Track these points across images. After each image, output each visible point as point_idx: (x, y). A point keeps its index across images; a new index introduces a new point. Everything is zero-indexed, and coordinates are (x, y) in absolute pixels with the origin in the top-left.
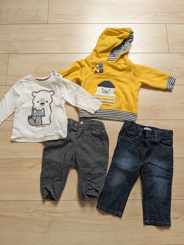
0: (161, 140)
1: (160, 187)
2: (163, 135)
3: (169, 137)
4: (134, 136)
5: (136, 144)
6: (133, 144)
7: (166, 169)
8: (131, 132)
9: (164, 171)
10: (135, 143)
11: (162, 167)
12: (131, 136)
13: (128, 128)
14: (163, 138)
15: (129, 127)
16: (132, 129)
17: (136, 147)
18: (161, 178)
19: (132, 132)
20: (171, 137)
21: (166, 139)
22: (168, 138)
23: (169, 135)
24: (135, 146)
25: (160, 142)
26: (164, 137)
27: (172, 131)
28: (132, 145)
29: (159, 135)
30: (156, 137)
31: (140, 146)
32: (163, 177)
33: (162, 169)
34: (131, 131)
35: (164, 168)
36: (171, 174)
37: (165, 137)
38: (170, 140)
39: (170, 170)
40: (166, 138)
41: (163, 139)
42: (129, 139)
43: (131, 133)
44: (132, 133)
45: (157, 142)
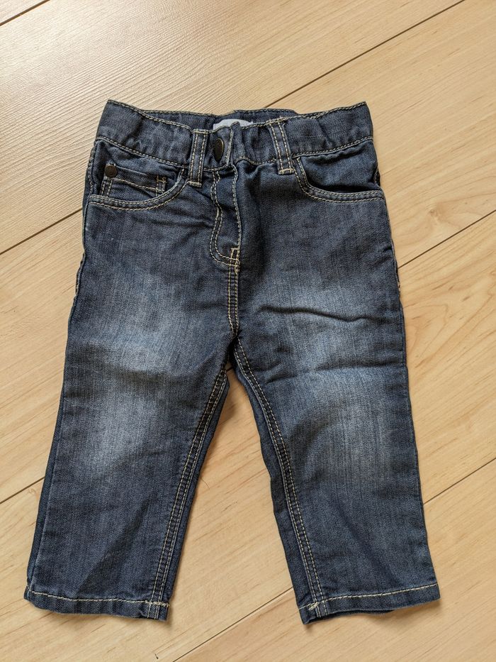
0: (313, 167)
1: (348, 418)
2: (320, 135)
3: (350, 140)
4: (167, 177)
5: (186, 220)
6: (171, 224)
7: (365, 317)
8: (145, 163)
9: (358, 328)
10: (177, 219)
11: (341, 314)
12: (149, 184)
13: (124, 143)
14: (322, 154)
15: (129, 137)
16: (149, 142)
17: (189, 235)
18: (345, 370)
19: (152, 161)
20: (365, 141)
21: (342, 157)
22: (350, 148)
23: (353, 132)
24: (181, 233)
25: (312, 180)
26: (324, 147)
27: (363, 106)
28: (165, 231)
29: (296, 142)
30: (284, 157)
31: (207, 227)
32: (354, 363)
33: (346, 319)
34: (145, 158)
35: (354, 314)
36: (397, 336)
37: (335, 146)
38: (363, 155)
39: (389, 315)
40: (340, 150)
41: (321, 162)
42: (140, 203)
43: (148, 169)
44: (152, 164)
45: (295, 183)
